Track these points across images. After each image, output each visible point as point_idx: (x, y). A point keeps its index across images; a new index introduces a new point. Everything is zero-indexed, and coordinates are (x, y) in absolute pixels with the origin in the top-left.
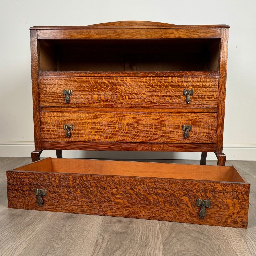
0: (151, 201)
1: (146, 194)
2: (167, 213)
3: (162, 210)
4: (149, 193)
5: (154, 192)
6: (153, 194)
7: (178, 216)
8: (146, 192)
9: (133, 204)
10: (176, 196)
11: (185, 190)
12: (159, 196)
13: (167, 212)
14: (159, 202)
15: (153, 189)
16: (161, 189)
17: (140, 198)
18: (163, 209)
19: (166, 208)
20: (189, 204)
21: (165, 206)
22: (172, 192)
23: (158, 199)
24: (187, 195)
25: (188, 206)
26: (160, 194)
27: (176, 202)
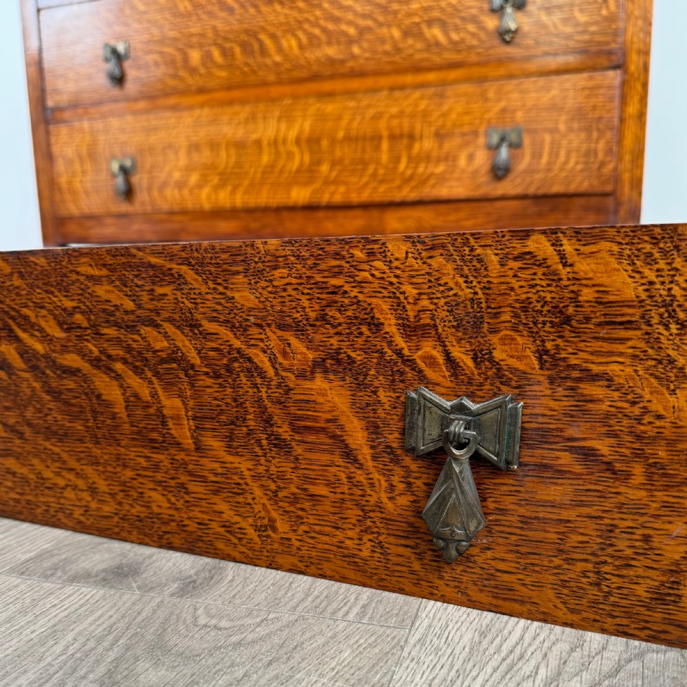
0: (114, 416)
1: (86, 367)
2: (215, 499)
3: (184, 478)
4: (98, 360)
5: (129, 349)
6: (125, 361)
7: (282, 526)
8: (83, 354)
9: (28, 432)
10: (262, 374)
11: (323, 317)
12: (157, 374)
13: (216, 492)
14: (164, 423)
15: (117, 325)
16: (170, 320)
17: (56, 394)
18: (191, 474)
19: (204, 461)
20: (358, 437)
21: (198, 448)
22: (237, 343)
23: (154, 395)
24: (339, 362)
25: (349, 455)
26: (163, 361)
27: (269, 422)
